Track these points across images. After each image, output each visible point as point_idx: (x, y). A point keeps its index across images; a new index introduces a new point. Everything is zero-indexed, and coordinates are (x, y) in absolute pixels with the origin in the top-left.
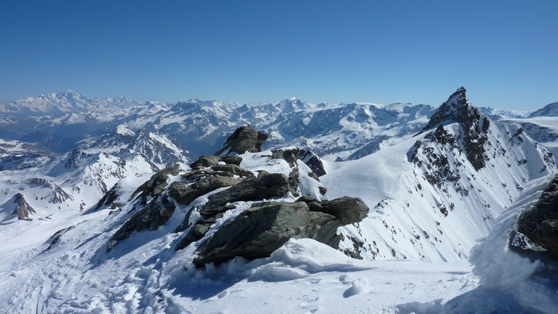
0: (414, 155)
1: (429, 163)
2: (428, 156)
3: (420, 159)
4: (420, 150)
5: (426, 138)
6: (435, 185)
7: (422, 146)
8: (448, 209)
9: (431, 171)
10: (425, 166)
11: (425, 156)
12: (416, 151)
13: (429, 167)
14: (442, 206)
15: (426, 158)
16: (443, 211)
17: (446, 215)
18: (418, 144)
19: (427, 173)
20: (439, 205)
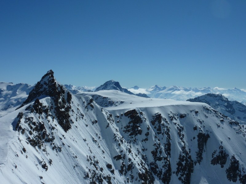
0: (18, 125)
1: (30, 130)
2: (29, 124)
3: (23, 127)
4: (23, 120)
5: (26, 110)
6: (37, 147)
7: (24, 117)
8: (48, 164)
9: (32, 136)
10: (28, 133)
11: (27, 125)
12: (20, 121)
13: (31, 133)
14: (43, 163)
15: (28, 126)
16: (44, 167)
17: (47, 169)
18: (20, 116)
19: (29, 138)
20: (40, 163)
